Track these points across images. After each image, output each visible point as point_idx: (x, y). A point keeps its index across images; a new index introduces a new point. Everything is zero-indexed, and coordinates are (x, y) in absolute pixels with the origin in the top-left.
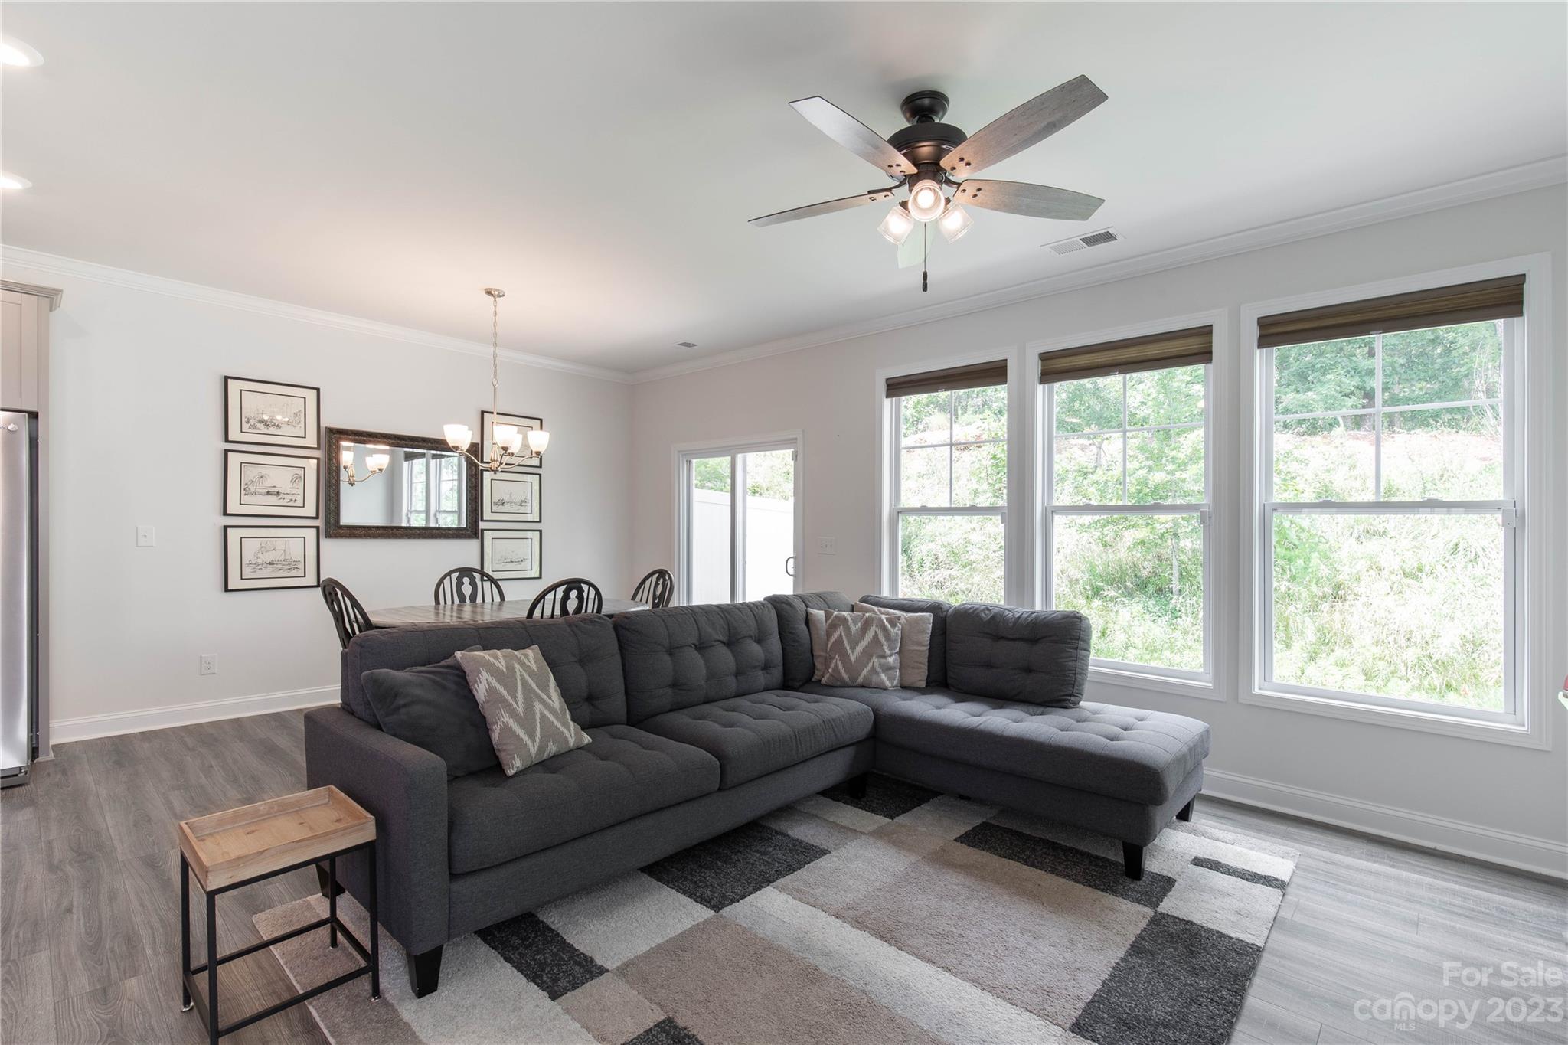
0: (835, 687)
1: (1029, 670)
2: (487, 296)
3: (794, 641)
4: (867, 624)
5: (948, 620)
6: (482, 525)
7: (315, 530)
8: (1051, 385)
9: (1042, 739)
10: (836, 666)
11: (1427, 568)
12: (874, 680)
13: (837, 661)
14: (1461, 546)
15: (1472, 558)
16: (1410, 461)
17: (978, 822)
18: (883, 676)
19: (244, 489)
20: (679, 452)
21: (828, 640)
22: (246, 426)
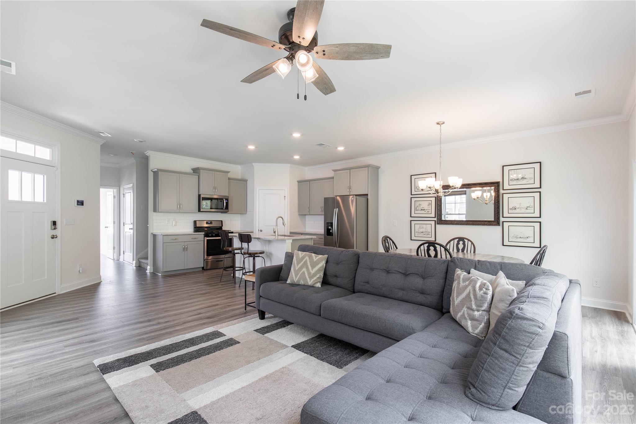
2: (438, 125)
6: (502, 219)
7: (434, 222)
19: (416, 209)
22: (416, 189)
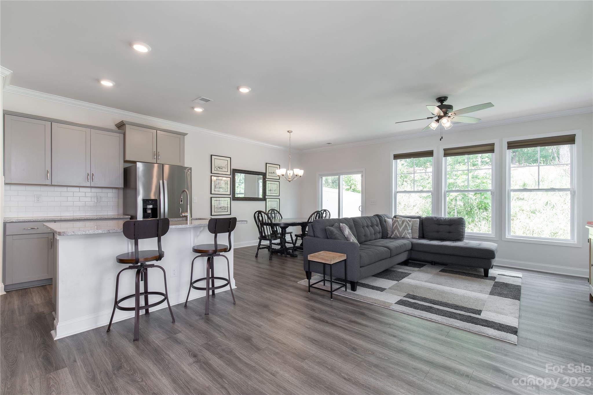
0: (396, 238)
1: (449, 232)
2: (288, 133)
3: (384, 226)
4: (403, 222)
5: (423, 221)
6: (267, 197)
7: (230, 198)
8: (446, 157)
9: (461, 246)
10: (396, 233)
11: (538, 210)
12: (406, 236)
13: (396, 231)
14: (549, 203)
15: (552, 207)
16: (531, 175)
17: (441, 269)
18: (408, 235)
19: (215, 187)
20: (319, 174)
21: (393, 227)
22: (215, 169)
